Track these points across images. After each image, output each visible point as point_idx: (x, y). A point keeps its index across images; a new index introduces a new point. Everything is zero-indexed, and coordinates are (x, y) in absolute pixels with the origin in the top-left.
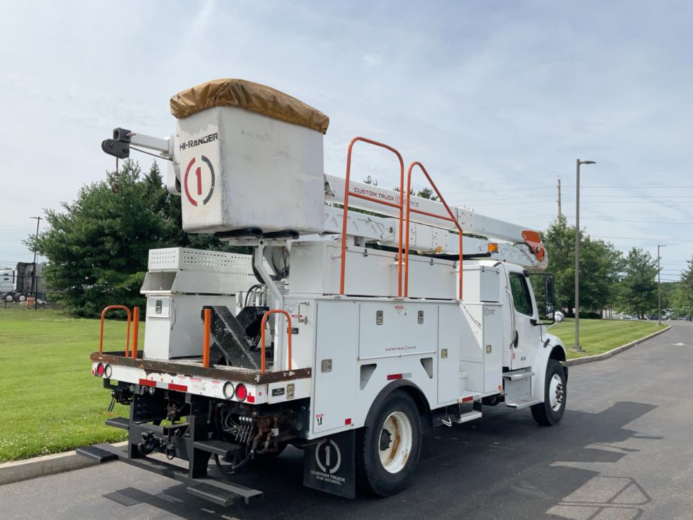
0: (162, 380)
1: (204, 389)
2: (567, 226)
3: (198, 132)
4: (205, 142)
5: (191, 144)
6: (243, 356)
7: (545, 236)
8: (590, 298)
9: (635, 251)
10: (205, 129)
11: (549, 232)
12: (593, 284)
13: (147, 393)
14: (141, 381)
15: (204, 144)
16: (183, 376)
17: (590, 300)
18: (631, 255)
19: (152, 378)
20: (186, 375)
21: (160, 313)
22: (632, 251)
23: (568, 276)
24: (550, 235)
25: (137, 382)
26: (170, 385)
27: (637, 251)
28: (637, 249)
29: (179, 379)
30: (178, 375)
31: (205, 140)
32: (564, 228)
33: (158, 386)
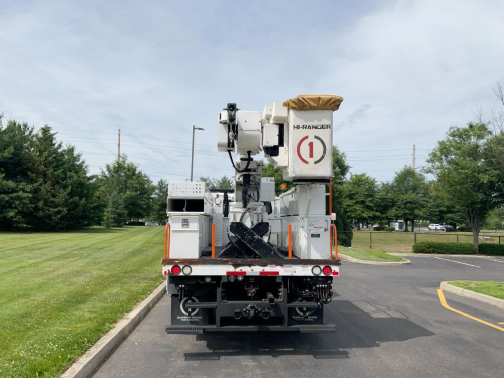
0: (252, 270)
1: (295, 272)
2: (126, 163)
3: (313, 121)
4: (318, 128)
5: (304, 127)
6: (272, 253)
7: (110, 168)
8: (141, 211)
9: (161, 182)
10: (320, 121)
11: (114, 166)
12: (143, 202)
13: (237, 280)
14: (228, 273)
15: (317, 129)
16: (274, 265)
17: (140, 213)
18: (159, 184)
19: (241, 270)
20: (276, 265)
21: (188, 228)
22: (160, 181)
23: (128, 197)
24: (115, 168)
25: (225, 274)
26: (261, 273)
27: (163, 182)
28: (163, 180)
29: (270, 268)
30: (269, 266)
31: (319, 127)
32: (125, 163)
33: (248, 274)
